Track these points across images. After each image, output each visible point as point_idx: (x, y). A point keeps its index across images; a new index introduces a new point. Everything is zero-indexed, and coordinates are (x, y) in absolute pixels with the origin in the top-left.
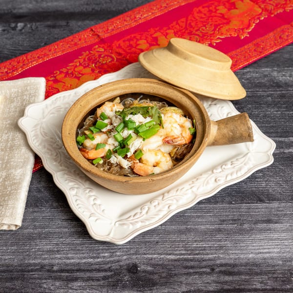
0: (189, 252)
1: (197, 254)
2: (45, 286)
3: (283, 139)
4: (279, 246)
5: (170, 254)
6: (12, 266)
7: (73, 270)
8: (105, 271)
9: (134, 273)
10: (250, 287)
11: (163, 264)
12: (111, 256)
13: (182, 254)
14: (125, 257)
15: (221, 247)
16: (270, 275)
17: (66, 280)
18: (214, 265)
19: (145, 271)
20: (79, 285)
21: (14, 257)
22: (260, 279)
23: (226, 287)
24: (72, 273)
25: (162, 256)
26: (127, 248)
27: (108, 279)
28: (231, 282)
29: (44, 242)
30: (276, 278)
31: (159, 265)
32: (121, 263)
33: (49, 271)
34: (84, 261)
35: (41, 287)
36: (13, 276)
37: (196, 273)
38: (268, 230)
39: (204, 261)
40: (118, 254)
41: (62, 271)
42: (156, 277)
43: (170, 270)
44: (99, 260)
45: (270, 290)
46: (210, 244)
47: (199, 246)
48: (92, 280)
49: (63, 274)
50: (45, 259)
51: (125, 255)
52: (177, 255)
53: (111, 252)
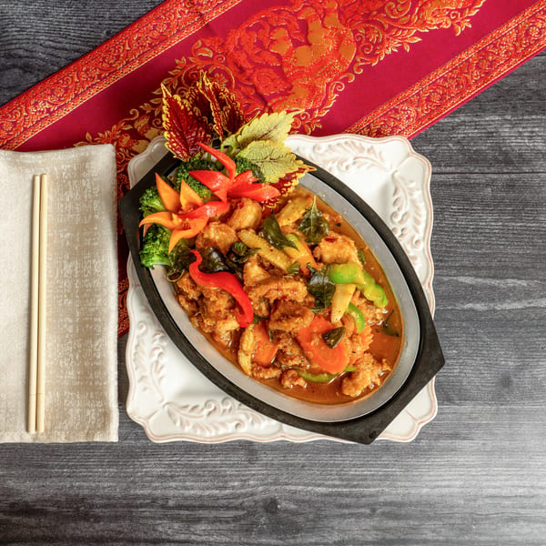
0: (345, 483)
1: (355, 486)
2: (160, 529)
3: (498, 281)
4: (463, 477)
5: (319, 486)
6: (114, 498)
7: (194, 507)
8: (236, 508)
9: (273, 513)
10: (418, 537)
11: (310, 500)
12: (242, 487)
13: (335, 486)
14: (260, 488)
15: (387, 476)
16: (446, 521)
17: (185, 521)
18: (375, 504)
19: (286, 511)
20: (203, 528)
21: (115, 484)
22: (433, 527)
23: (389, 536)
24: (192, 510)
25: (310, 488)
26: (263, 474)
27: (239, 520)
28: (395, 528)
29: (152, 461)
30: (454, 524)
31: (307, 502)
32: (256, 498)
33: (163, 507)
34: (207, 493)
35: (155, 530)
36: (118, 514)
37: (352, 514)
38: (452, 450)
39: (363, 497)
40: (251, 482)
41: (180, 507)
42: (301, 519)
43: (319, 509)
44: (227, 492)
45: (443, 542)
46: (373, 471)
47: (357, 473)
48: (220, 521)
49: (182, 512)
50: (156, 488)
51: (262, 485)
52: (328, 486)
53: (242, 481)
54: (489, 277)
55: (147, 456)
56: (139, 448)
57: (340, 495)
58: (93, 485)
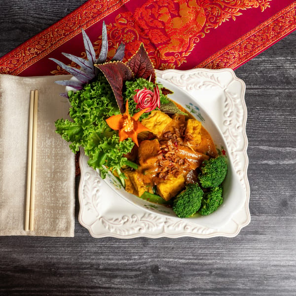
0: (195, 257)
1: (201, 259)
2: (95, 281)
3: (281, 149)
4: (260, 255)
5: (182, 259)
6: (70, 264)
7: (114, 269)
9: (156, 273)
10: (234, 287)
11: (176, 266)
12: (140, 259)
13: (190, 259)
14: (150, 260)
15: (218, 254)
16: (250, 278)
17: (109, 277)
18: (212, 269)
19: (163, 272)
20: (118, 281)
22: (243, 281)
23: (219, 286)
24: (113, 271)
25: (176, 260)
26: (151, 252)
27: (138, 277)
28: (222, 282)
29: (91, 245)
30: (254, 280)
31: (174, 267)
32: (147, 265)
33: (97, 269)
34: (121, 262)
35: (93, 282)
36: (72, 273)
37: (199, 274)
38: (254, 240)
39: (205, 265)
40: (145, 257)
41: (106, 269)
42: (171, 277)
43: (181, 271)
44: (131, 261)
45: (248, 290)
46: (211, 251)
47: (202, 252)
48: (127, 277)
49: (107, 272)
50: (93, 259)
51: (150, 258)
52: (186, 259)
53: (139, 255)
54: (276, 146)
55: (88, 242)
56: (84, 237)
57: (193, 264)
58: (59, 257)
